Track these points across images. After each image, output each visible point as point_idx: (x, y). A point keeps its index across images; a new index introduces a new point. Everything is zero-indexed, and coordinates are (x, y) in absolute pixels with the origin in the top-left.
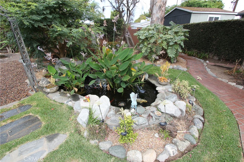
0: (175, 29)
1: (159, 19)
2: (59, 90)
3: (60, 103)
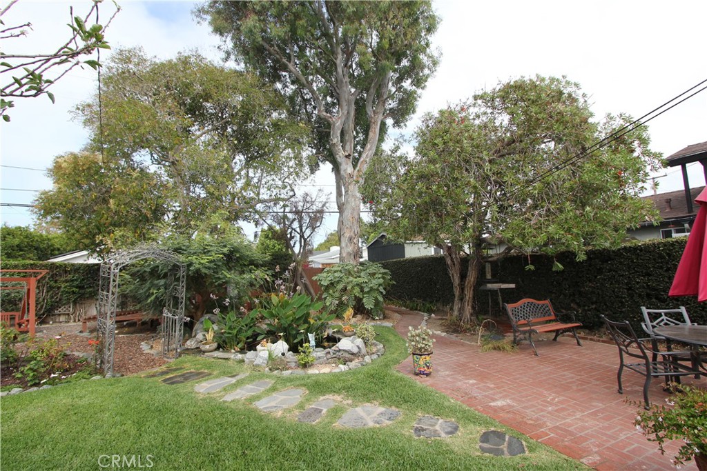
0: (371, 270)
1: (351, 254)
2: (218, 348)
3: (224, 359)
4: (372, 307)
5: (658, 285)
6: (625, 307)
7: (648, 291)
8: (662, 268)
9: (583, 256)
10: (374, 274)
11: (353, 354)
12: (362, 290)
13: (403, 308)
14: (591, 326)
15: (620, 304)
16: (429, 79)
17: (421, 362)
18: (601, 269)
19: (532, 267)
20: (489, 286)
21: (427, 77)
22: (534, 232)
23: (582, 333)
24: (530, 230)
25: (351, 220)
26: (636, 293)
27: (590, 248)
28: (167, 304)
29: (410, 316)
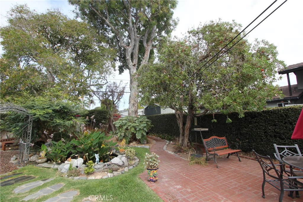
0: (141, 119)
1: (133, 112)
2: (47, 161)
3: (48, 168)
4: (140, 138)
5: (280, 131)
6: (263, 142)
7: (275, 134)
8: (282, 122)
9: (243, 115)
10: (142, 121)
11: (119, 166)
12: (135, 129)
13: (159, 138)
14: (246, 150)
15: (260, 140)
16: (173, 31)
17: (151, 174)
18: (251, 121)
19: (215, 121)
20: (195, 129)
21: (172, 30)
22: (216, 101)
23: (241, 154)
24: (214, 100)
25: (134, 95)
26: (269, 135)
27: (246, 111)
28: (23, 136)
29: (160, 142)
